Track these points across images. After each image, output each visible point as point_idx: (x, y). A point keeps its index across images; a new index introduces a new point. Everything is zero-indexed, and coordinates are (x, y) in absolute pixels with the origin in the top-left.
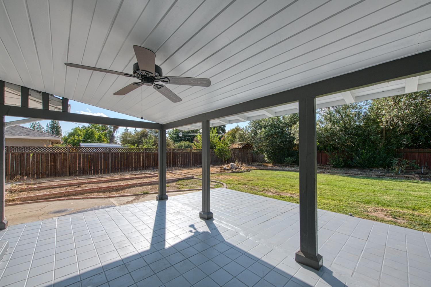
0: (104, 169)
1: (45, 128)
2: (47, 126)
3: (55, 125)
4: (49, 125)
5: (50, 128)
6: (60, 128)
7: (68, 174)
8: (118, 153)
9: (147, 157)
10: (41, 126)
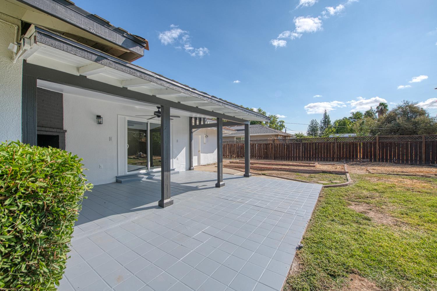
0: (296, 157)
1: (320, 124)
2: (321, 122)
3: (327, 120)
4: (322, 121)
5: (323, 123)
6: (330, 122)
7: (273, 158)
8: (308, 144)
9: (339, 147)
10: (317, 123)
